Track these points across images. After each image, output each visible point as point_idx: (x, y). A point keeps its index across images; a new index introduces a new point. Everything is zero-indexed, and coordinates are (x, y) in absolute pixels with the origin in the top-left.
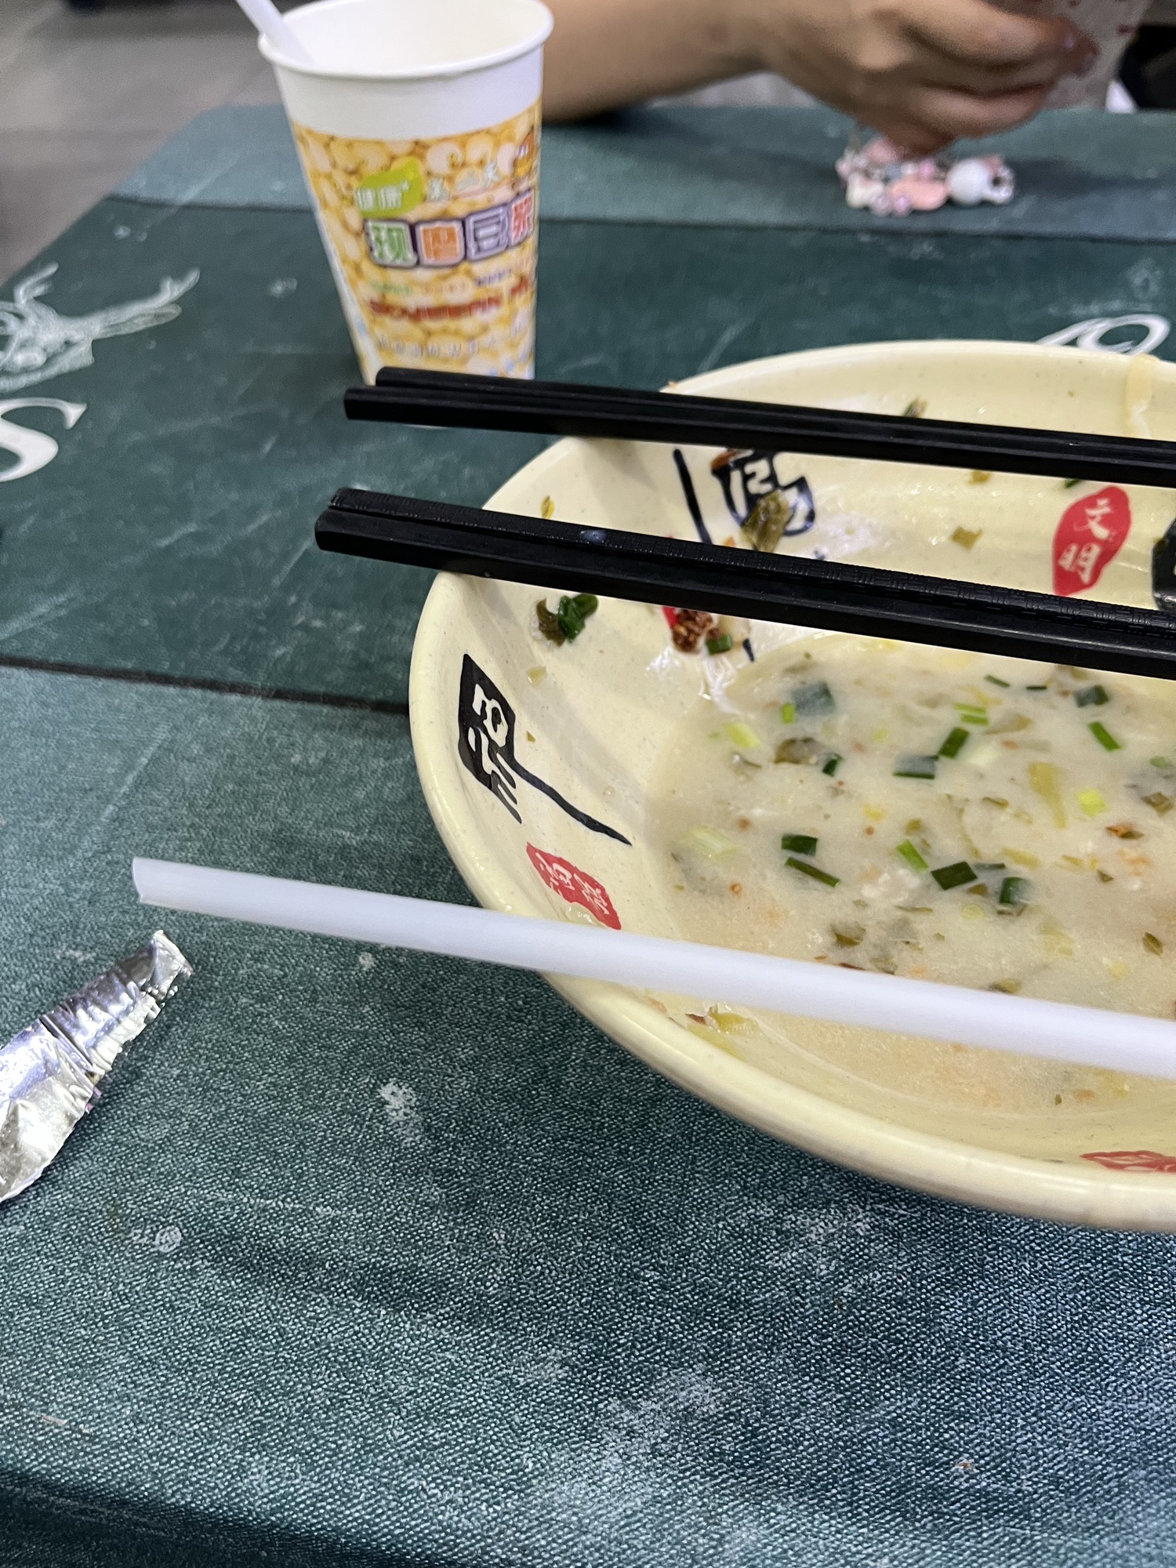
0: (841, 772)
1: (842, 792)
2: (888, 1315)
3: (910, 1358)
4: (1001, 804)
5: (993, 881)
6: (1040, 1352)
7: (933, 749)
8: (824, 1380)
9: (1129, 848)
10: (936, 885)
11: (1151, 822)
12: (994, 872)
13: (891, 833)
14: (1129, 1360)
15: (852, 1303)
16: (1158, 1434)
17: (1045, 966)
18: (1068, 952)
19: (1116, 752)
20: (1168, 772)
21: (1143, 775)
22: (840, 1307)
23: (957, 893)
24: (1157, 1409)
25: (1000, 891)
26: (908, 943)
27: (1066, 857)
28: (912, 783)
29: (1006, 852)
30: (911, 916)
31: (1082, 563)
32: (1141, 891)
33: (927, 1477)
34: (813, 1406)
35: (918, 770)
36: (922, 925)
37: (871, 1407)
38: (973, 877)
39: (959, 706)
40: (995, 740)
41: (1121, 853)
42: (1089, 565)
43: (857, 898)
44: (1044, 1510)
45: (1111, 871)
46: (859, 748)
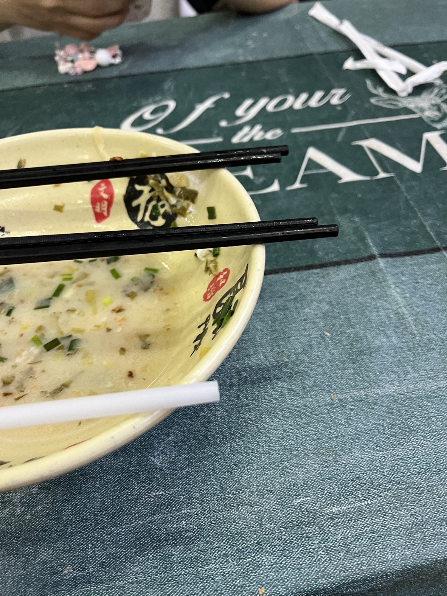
0: (14, 314)
1: (13, 322)
2: (43, 521)
3: (50, 535)
4: (73, 311)
5: (66, 343)
6: (100, 516)
7: (50, 295)
8: (18, 554)
9: (119, 316)
10: (45, 350)
11: (128, 303)
12: (67, 339)
13: (30, 333)
14: (132, 507)
15: (30, 521)
16: (142, 533)
17: (82, 372)
18: (91, 363)
19: (119, 279)
20: (137, 282)
21: (128, 286)
22: (25, 524)
23: (52, 352)
24: (142, 523)
25: (69, 346)
26: (31, 377)
27: (95, 326)
28: (41, 311)
29: (73, 330)
30: (33, 366)
31: (103, 209)
32: (121, 331)
33: (55, 578)
34: (14, 566)
35: (44, 305)
36: (38, 368)
37: (35, 559)
38: (59, 343)
39: (62, 275)
40: (74, 286)
41: (116, 319)
42: (105, 209)
43: (13, 364)
44: (96, 578)
45: (111, 327)
46: (22, 301)
